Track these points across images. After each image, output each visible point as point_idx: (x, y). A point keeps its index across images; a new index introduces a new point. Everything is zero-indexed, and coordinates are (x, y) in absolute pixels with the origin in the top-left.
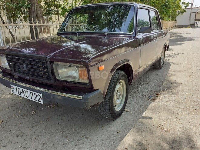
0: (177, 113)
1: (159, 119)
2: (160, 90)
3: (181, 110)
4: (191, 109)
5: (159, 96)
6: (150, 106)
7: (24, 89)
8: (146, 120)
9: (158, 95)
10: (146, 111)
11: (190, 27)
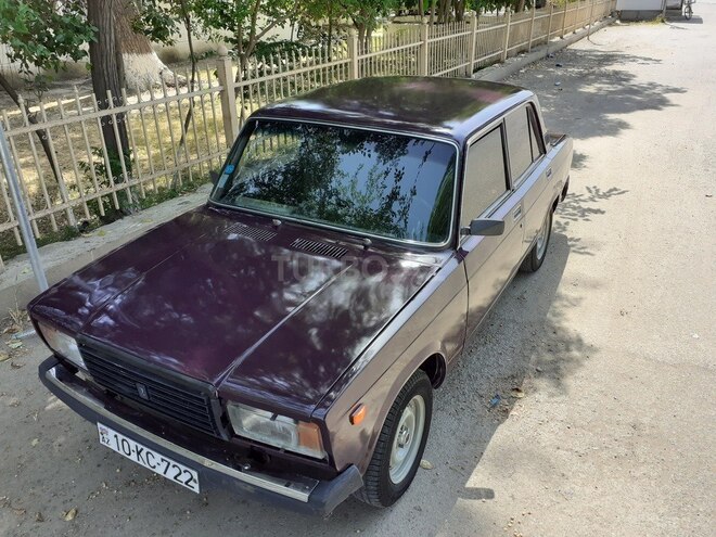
0: (563, 475)
1: (512, 496)
2: (524, 372)
3: (575, 458)
4: (604, 455)
5: (520, 395)
6: (491, 443)
7: (140, 447)
8: (477, 503)
9: (518, 390)
10: (479, 467)
11: (663, 21)
